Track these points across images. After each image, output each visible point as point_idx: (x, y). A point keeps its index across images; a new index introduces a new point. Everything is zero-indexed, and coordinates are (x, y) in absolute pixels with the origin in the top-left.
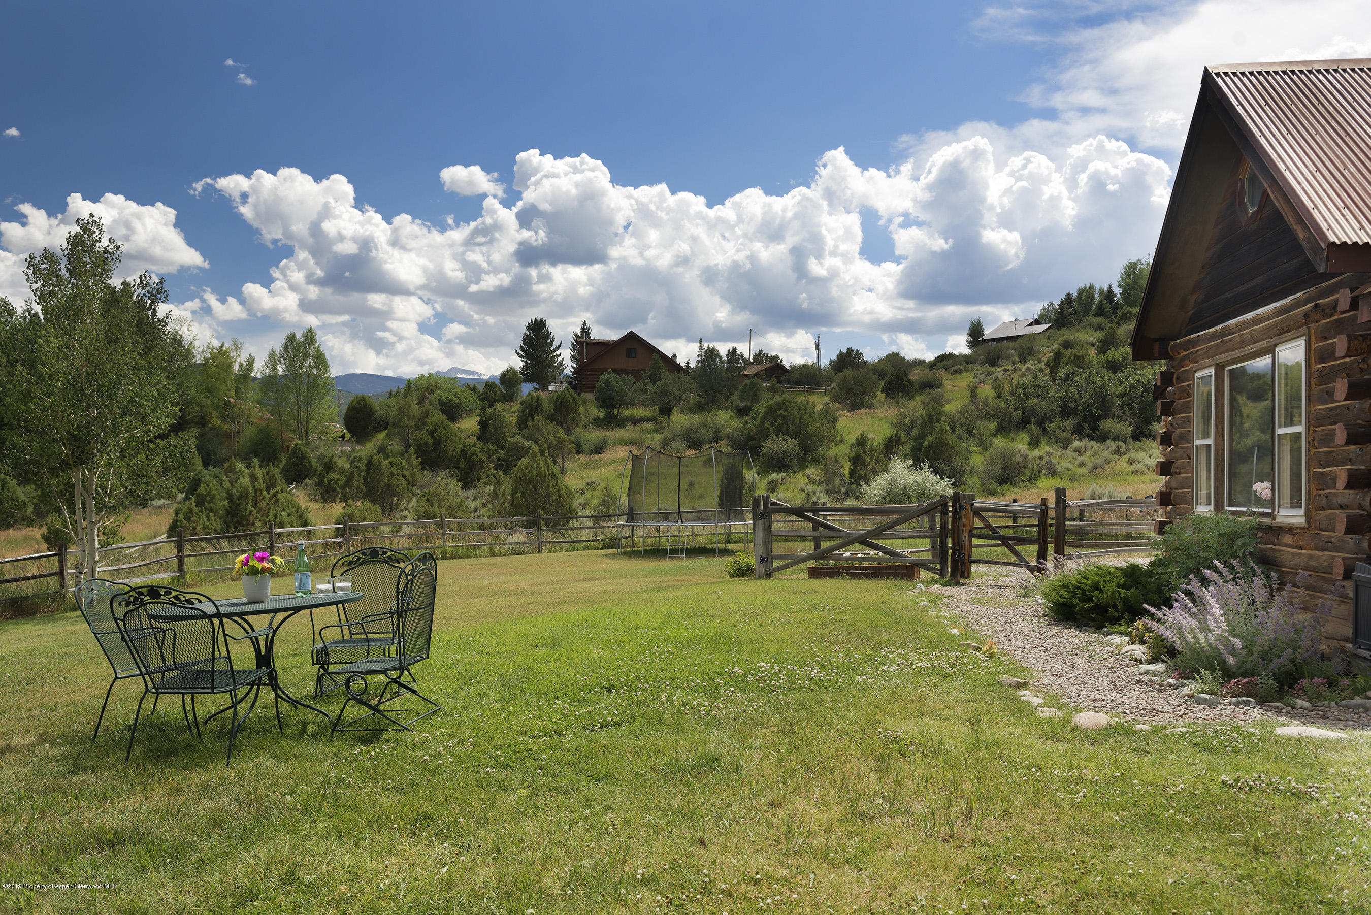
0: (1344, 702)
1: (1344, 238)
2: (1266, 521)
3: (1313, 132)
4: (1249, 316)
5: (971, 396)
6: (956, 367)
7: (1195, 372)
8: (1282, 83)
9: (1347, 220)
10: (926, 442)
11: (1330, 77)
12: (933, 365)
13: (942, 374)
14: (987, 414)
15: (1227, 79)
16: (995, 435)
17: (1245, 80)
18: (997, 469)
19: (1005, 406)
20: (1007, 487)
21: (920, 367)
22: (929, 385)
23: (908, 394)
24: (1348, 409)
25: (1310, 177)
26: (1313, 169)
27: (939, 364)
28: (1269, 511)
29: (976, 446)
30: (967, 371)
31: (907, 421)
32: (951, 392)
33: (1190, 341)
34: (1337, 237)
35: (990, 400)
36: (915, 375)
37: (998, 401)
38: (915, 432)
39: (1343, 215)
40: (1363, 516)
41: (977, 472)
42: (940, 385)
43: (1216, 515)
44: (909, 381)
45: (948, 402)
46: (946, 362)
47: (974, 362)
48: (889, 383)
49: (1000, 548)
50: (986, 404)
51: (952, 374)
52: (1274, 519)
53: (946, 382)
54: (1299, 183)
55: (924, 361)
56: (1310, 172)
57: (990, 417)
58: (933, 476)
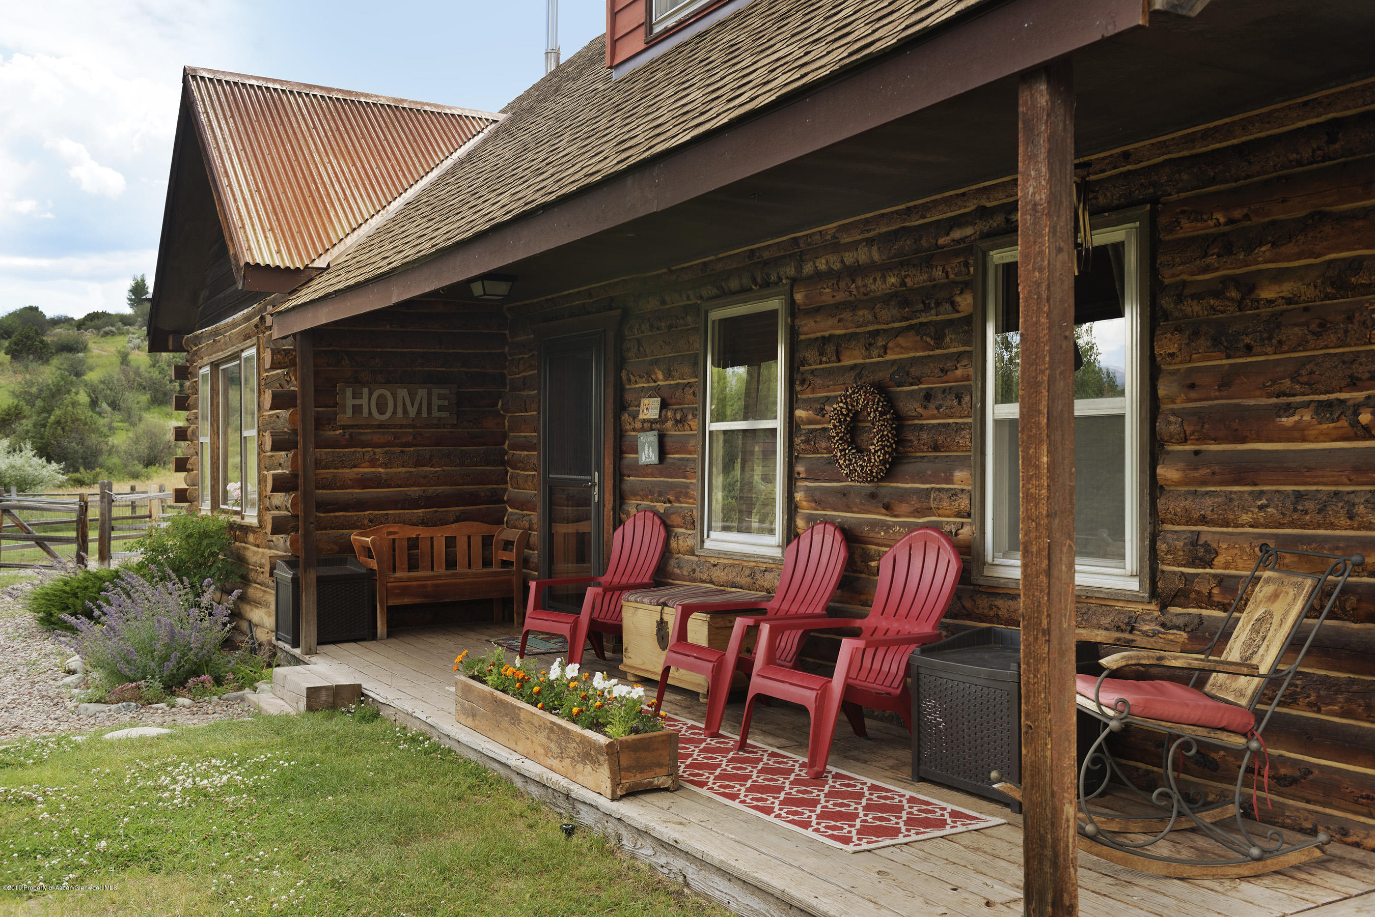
0: (225, 696)
1: (259, 260)
2: (237, 519)
3: (266, 152)
4: (229, 320)
5: (122, 363)
6: (107, 329)
7: (200, 368)
8: (254, 98)
9: (267, 242)
10: (52, 417)
11: (300, 100)
12: (81, 324)
13: (89, 336)
14: (140, 385)
15: (202, 84)
16: (148, 409)
17: (219, 88)
18: (143, 448)
19: (160, 376)
20: (154, 468)
21: (66, 325)
22: (69, 348)
23: (40, 358)
24: (278, 417)
25: (248, 196)
26: (253, 187)
27: (88, 323)
28: (239, 509)
29: (122, 421)
30: (121, 334)
31: (34, 390)
32: (99, 357)
33: (197, 337)
34: (253, 258)
35: (142, 369)
36: (52, 336)
37: (151, 369)
38: (39, 403)
39: (266, 237)
40: (287, 517)
41: (117, 452)
42: (85, 349)
43: (212, 512)
44: (42, 342)
45: (91, 369)
46: (96, 322)
47: (131, 324)
48: (16, 344)
49: (32, 549)
50: (138, 373)
51: (102, 336)
52: (243, 518)
53: (91, 345)
54: (235, 200)
55: (72, 319)
56: (250, 191)
57: (142, 388)
58: (36, 459)
